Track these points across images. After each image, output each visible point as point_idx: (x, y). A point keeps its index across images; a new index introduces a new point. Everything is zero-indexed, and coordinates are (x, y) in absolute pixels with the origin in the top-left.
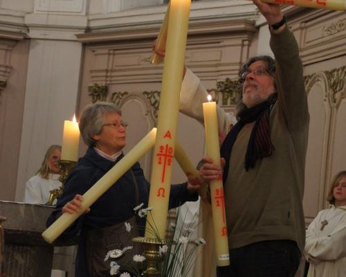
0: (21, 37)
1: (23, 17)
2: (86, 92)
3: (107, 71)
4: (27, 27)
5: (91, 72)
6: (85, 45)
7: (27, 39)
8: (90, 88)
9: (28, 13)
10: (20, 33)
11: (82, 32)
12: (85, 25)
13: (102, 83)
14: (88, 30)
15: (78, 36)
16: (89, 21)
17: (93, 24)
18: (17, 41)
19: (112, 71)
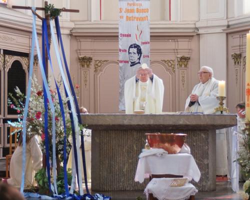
0: (195, 34)
1: (195, 24)
2: (230, 58)
3: (240, 46)
4: (197, 29)
5: (232, 47)
6: (227, 34)
8: (232, 55)
9: (197, 21)
10: (194, 32)
11: (225, 28)
12: (226, 24)
13: (238, 53)
14: (228, 26)
15: (223, 30)
16: (228, 22)
17: (230, 23)
18: (192, 36)
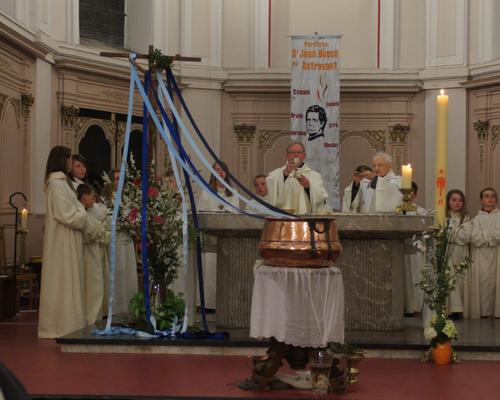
0: (417, 90)
1: (418, 74)
2: (472, 127)
3: (486, 109)
4: (421, 81)
5: (476, 111)
6: (468, 90)
7: (422, 91)
9: (421, 70)
10: (416, 87)
11: (465, 80)
12: (466, 74)
13: (484, 120)
14: (470, 78)
15: (462, 84)
16: (469, 70)
17: (472, 73)
18: (414, 93)
19: (491, 109)
